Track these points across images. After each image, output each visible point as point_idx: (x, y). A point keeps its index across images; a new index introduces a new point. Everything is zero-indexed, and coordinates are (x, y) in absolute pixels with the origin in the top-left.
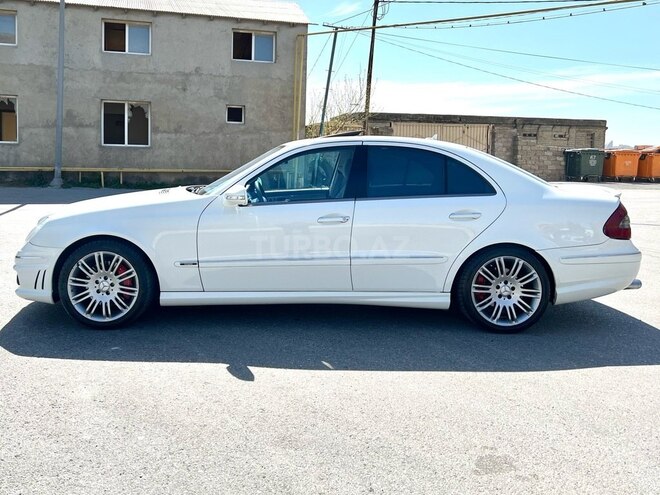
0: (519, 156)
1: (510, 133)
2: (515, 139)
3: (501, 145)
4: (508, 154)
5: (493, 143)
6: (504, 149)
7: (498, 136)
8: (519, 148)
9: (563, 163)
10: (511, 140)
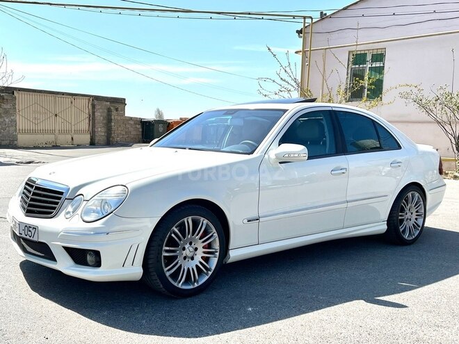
0: (113, 124)
1: (106, 105)
2: (109, 110)
3: (99, 114)
4: (104, 122)
5: (94, 113)
6: (102, 118)
7: (97, 107)
8: (113, 118)
9: (141, 130)
10: (106, 111)
